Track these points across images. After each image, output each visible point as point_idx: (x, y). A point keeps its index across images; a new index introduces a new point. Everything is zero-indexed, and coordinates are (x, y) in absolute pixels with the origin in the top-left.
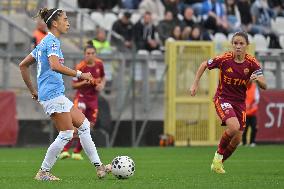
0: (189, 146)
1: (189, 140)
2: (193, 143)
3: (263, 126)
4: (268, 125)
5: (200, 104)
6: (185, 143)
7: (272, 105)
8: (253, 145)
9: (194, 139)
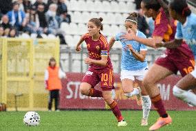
0: (17, 111)
1: (16, 107)
2: (19, 109)
3: (65, 97)
4: (68, 97)
5: (18, 82)
6: (14, 109)
7: (71, 83)
8: (58, 111)
9: (20, 107)
